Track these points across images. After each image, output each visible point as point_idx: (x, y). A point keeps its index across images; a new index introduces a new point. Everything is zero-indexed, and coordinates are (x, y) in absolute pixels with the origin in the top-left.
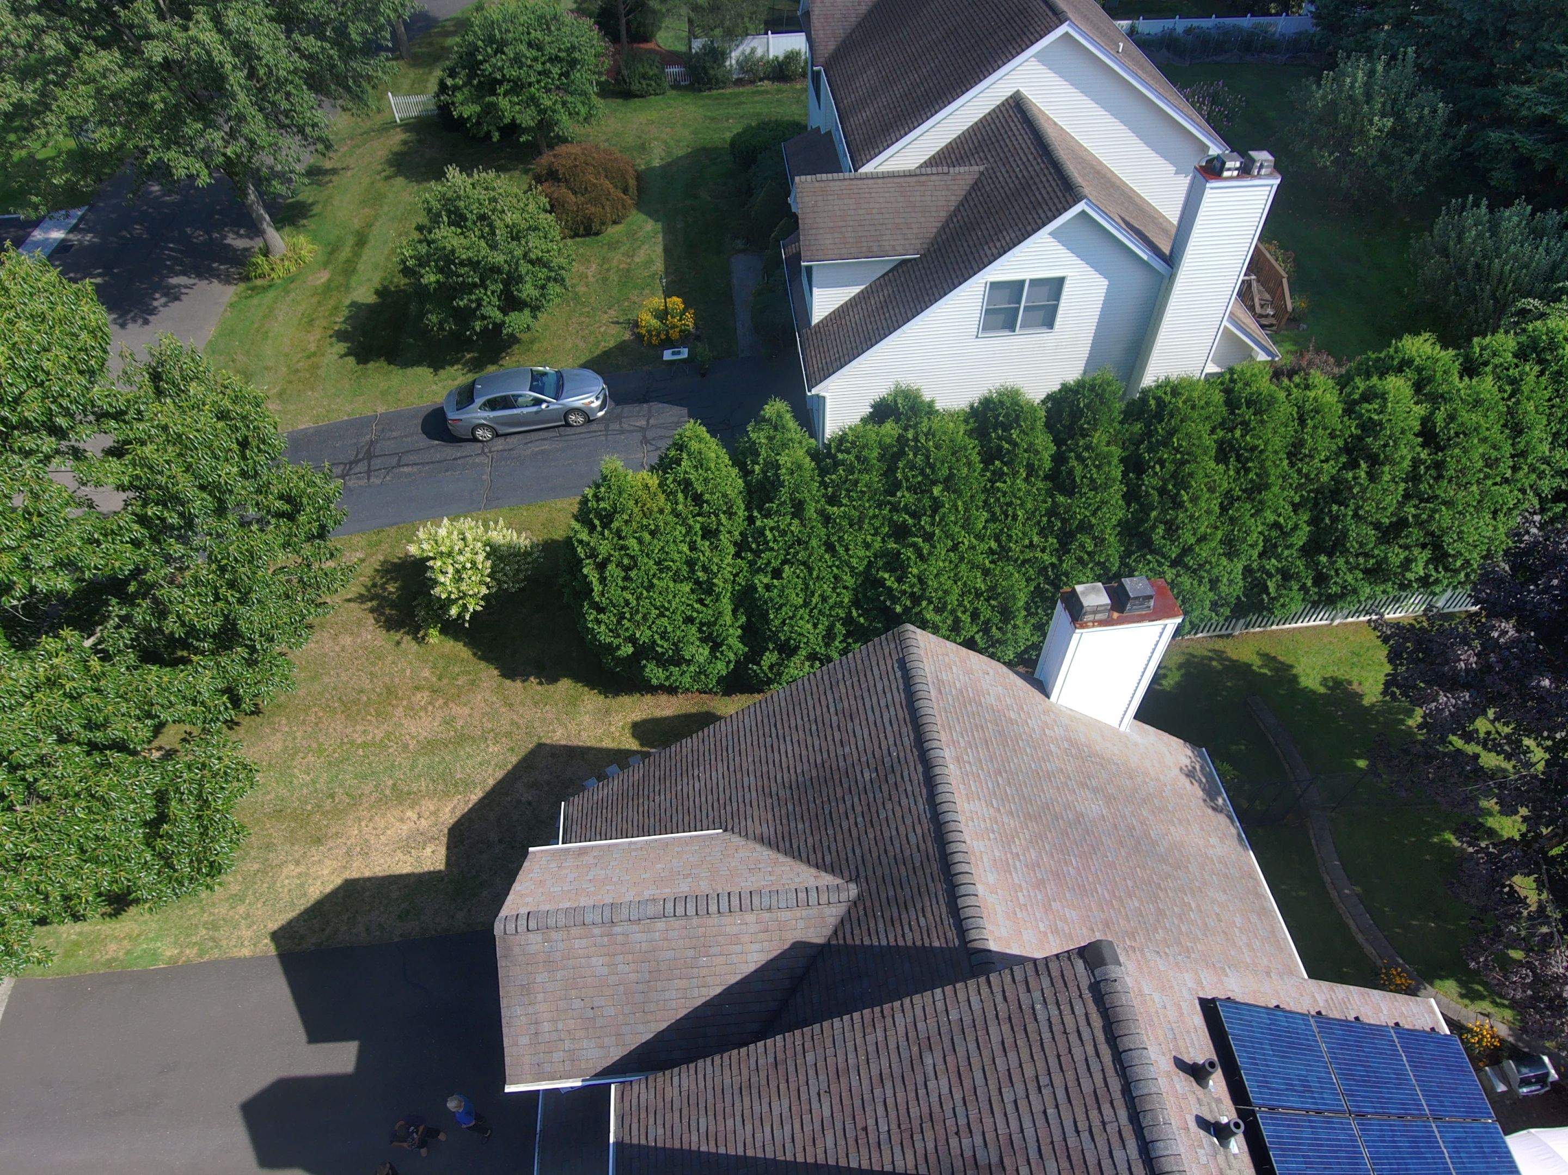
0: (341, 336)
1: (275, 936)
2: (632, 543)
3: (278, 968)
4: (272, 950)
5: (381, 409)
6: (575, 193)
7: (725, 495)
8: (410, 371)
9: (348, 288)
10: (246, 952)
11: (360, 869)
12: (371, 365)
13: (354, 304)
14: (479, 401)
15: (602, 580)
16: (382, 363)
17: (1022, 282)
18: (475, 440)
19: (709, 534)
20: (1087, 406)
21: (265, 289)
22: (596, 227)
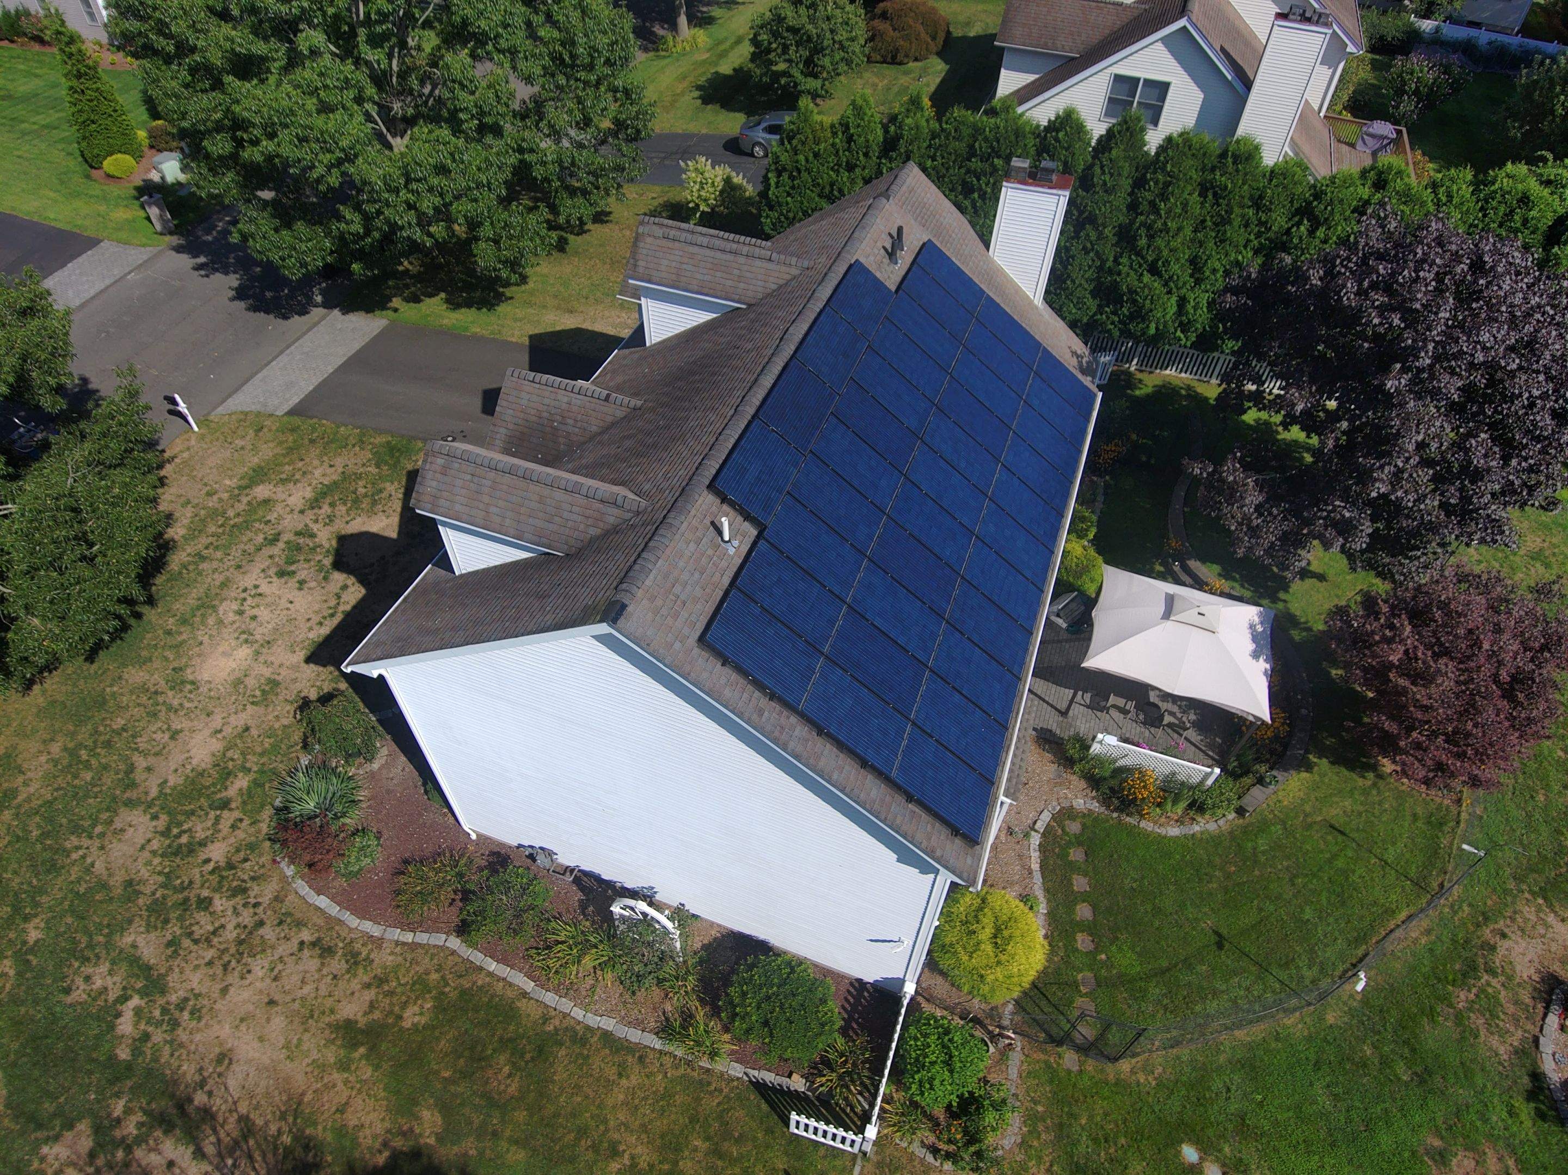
0: (699, 88)
1: (531, 337)
2: (801, 158)
3: (527, 350)
4: (527, 343)
5: (704, 131)
6: (894, 30)
7: (867, 141)
8: (732, 115)
9: (716, 65)
10: (514, 340)
11: (587, 326)
12: (709, 107)
13: (716, 73)
14: (764, 125)
15: (777, 185)
16: (717, 107)
17: (1138, 79)
18: (752, 155)
19: (850, 168)
20: (1119, 132)
21: (664, 57)
22: (900, 57)
